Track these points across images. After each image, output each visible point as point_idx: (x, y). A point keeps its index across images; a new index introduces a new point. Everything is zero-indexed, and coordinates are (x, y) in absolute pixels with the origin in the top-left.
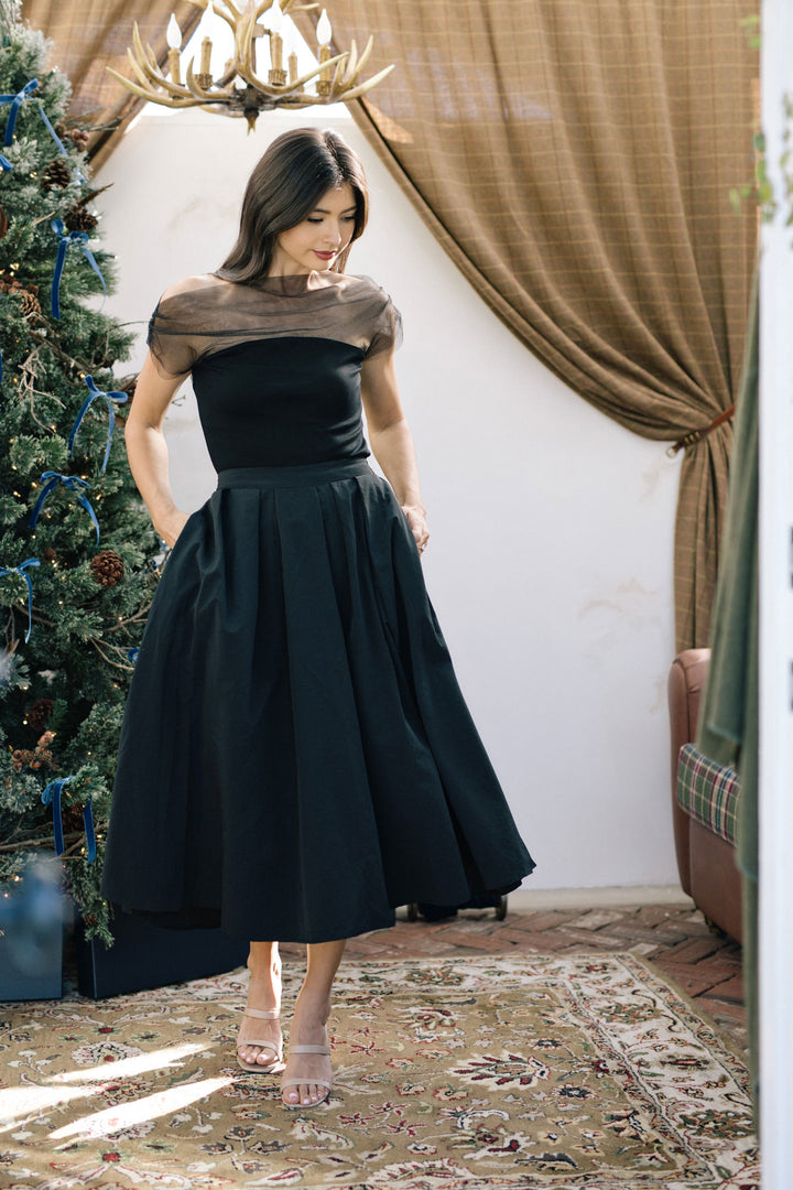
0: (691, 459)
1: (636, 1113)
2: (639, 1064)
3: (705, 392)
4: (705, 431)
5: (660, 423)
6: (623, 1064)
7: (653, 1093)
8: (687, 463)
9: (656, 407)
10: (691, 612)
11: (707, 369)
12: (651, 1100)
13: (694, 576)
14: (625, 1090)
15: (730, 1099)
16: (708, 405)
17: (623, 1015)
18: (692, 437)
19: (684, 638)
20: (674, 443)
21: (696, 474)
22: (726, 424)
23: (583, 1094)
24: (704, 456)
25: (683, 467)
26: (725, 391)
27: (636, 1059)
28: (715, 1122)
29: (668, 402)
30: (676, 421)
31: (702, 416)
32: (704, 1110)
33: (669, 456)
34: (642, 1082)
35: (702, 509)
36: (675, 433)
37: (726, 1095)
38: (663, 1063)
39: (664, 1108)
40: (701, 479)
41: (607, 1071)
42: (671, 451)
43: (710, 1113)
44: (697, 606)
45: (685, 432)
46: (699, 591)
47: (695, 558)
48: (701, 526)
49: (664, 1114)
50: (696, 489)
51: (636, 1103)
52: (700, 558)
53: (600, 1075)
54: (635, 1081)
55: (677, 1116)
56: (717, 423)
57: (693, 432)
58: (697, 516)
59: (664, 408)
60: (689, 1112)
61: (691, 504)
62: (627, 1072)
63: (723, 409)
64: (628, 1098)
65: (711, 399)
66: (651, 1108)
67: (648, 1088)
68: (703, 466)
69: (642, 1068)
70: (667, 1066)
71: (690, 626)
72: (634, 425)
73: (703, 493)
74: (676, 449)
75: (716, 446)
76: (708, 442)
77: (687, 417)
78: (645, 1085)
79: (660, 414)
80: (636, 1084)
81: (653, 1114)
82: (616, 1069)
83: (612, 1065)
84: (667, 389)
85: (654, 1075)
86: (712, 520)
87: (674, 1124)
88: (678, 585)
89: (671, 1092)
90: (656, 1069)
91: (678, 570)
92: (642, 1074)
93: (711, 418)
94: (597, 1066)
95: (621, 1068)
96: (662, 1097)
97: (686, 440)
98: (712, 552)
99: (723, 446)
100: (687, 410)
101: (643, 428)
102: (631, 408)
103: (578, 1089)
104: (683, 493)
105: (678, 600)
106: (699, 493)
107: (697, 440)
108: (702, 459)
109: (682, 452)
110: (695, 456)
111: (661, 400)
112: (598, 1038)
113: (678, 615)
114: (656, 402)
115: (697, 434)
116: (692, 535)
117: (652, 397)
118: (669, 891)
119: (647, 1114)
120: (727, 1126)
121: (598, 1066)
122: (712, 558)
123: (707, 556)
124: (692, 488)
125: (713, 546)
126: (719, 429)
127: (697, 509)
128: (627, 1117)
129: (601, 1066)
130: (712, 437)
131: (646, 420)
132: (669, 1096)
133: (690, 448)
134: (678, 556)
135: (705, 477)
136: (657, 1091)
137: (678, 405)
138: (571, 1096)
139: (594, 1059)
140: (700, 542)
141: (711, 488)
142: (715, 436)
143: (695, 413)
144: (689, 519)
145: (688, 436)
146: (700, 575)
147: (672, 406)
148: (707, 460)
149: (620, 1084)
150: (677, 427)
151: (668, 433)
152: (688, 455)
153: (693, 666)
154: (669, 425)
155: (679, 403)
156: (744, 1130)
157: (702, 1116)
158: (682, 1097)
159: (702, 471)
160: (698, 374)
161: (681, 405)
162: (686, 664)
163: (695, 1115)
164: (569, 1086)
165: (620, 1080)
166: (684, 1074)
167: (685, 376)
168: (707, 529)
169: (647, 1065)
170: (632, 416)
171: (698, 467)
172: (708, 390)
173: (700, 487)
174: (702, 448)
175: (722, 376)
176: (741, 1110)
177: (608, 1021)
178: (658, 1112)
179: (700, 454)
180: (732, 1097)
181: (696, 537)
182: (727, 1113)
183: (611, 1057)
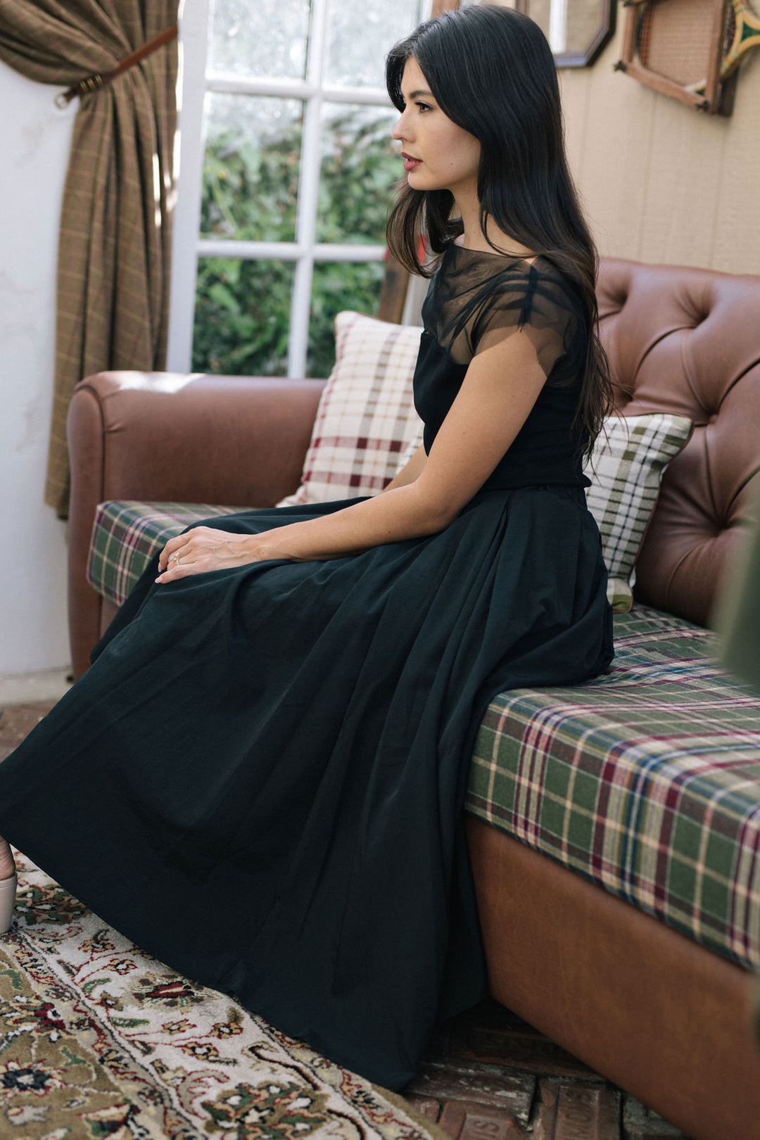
0: (89, 112)
1: (135, 1110)
2: (104, 1002)
3: (113, 22)
4: (109, 76)
5: (52, 59)
6: (81, 1007)
7: (146, 1061)
8: (84, 117)
9: (49, 35)
10: (80, 319)
12: (148, 1079)
13: (87, 273)
14: (102, 1061)
15: (260, 1057)
16: (115, 40)
17: (47, 907)
18: (91, 82)
19: (69, 354)
20: (65, 89)
21: (94, 134)
22: (135, 69)
23: (40, 1080)
24: (106, 111)
25: (77, 124)
26: (137, 24)
27: (97, 993)
28: (258, 1109)
29: (64, 31)
30: (74, 57)
31: (108, 54)
32: (230, 1086)
33: (59, 106)
34: (120, 1039)
35: (101, 181)
36: (71, 75)
37: (252, 1049)
38: (139, 997)
39: (173, 1092)
40: (101, 140)
41: (59, 1025)
42: (61, 100)
43: (243, 1090)
44: (90, 311)
45: (83, 75)
46: (92, 292)
47: (88, 248)
48: (100, 204)
49: (176, 1104)
50: (94, 154)
51: (129, 1089)
52: (96, 247)
53: (54, 1035)
54: (109, 1040)
55: (197, 1105)
56: (124, 67)
57: (93, 75)
58: (94, 191)
59: (60, 38)
60: (212, 1095)
61: (86, 174)
62: (92, 1024)
63: (133, 46)
64: (111, 1078)
65: (118, 32)
66: (154, 1095)
67: (137, 1054)
68: (104, 122)
69: (113, 1012)
70: (147, 1002)
71: (78, 338)
72: (16, 58)
73: (104, 159)
74: (68, 96)
75: (122, 97)
76: (113, 91)
77: (87, 53)
78: (129, 1047)
79: (54, 46)
80: (115, 1046)
81: (161, 1107)
82: (74, 1019)
83: (64, 1010)
84: (63, 12)
85: (133, 1023)
86: (113, 197)
87: (198, 1123)
88: (62, 283)
89: (175, 1059)
90: (132, 1011)
92: (115, 1024)
93: (117, 59)
94: (42, 1015)
95: (82, 1016)
96: (162, 1069)
97: (83, 85)
98: (111, 240)
99: (132, 99)
100: (89, 44)
101: (27, 63)
102: (15, 33)
103: (29, 1071)
104: (75, 159)
105: (62, 301)
106: (98, 160)
107: (98, 87)
108: (103, 114)
109: (75, 103)
110: (94, 110)
112: (27, 959)
113: (61, 323)
114: (49, 27)
115: (98, 79)
116: (85, 215)
117: (43, 19)
118: (32, 682)
119: (151, 1109)
120: (276, 1116)
121: (46, 1018)
122: (111, 249)
123: (105, 244)
124: (88, 153)
125: (112, 232)
126: (126, 76)
127: (95, 182)
128: (124, 1122)
129: (50, 1015)
130: (117, 84)
131: (33, 53)
132: (172, 1066)
133: (88, 97)
135: (107, 137)
136: (150, 1058)
137: (77, 36)
138: (23, 1088)
139: (36, 1003)
140: (98, 225)
141: (113, 154)
142: (122, 84)
143: (99, 49)
144: (83, 194)
145: (85, 81)
146: (96, 270)
147: (69, 36)
148: (110, 116)
149: (90, 1050)
150: (74, 66)
151: (60, 73)
152: (84, 107)
153: (113, 395)
154: (63, 63)
155: (78, 33)
156: (304, 1119)
157: (235, 1100)
158: (191, 1064)
159: (103, 131)
162: (103, 392)
163: (224, 1099)
164: (13, 1066)
165: (85, 1038)
166: (175, 1015)
168: (106, 210)
169: (117, 1005)
170: (14, 45)
171: (97, 124)
172: (116, 19)
173: (99, 152)
174: (104, 98)
176: (286, 1077)
177: (29, 923)
178: (167, 1103)
179: (101, 105)
180: (261, 1052)
181: (92, 217)
182: (267, 1086)
183: (59, 995)
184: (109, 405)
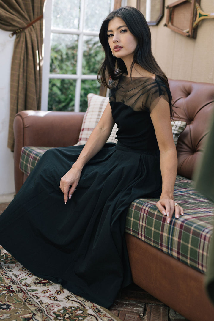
0: (18, 39)
1: (34, 315)
2: (26, 285)
4: (24, 29)
5: (8, 24)
6: (19, 286)
7: (37, 301)
8: (17, 40)
9: (7, 17)
10: (17, 96)
11: (26, 5)
12: (38, 306)
13: (18, 83)
14: (25, 301)
16: (26, 19)
17: (9, 259)
18: (19, 30)
19: (14, 106)
20: (12, 32)
21: (20, 45)
22: (31, 27)
23: (8, 307)
25: (15, 42)
26: (32, 14)
27: (23, 283)
28: (68, 314)
29: (11, 16)
30: (14, 23)
31: (23, 22)
32: (61, 308)
33: (10, 37)
34: (30, 295)
35: (22, 58)
36: (13, 28)
37: (67, 297)
38: (35, 283)
39: (45, 309)
40: (22, 46)
41: (13, 292)
42: (11, 35)
43: (64, 309)
44: (19, 94)
45: (17, 28)
46: (20, 88)
47: (19, 76)
48: (22, 64)
49: (46, 313)
50: (20, 50)
51: (33, 309)
52: (21, 76)
53: (12, 294)
54: (27, 295)
55: (51, 313)
56: (28, 26)
57: (20, 28)
58: (20, 61)
59: (10, 18)
60: (56, 310)
61: (18, 56)
62: (22, 291)
63: (31, 21)
64: (28, 306)
65: (26, 16)
66: (40, 310)
67: (35, 299)
68: (23, 41)
69: (28, 288)
70: (38, 285)
71: (16, 102)
73: (23, 52)
74: (13, 34)
75: (28, 34)
76: (25, 33)
77: (18, 22)
78: (33, 297)
80: (29, 297)
81: (41, 314)
82: (17, 290)
83: (14, 287)
84: (11, 11)
85: (34, 291)
86: (25, 62)
87: (52, 318)
88: (12, 86)
89: (45, 300)
90: (33, 287)
91: (12, 80)
92: (29, 291)
93: (26, 24)
95: (19, 289)
96: (42, 303)
97: (17, 31)
98: (25, 74)
99: (30, 35)
100: (18, 20)
101: (1, 25)
103: (5, 304)
104: (15, 52)
105: (12, 91)
106: (21, 52)
107: (21, 32)
108: (22, 39)
109: (15, 36)
110: (20, 38)
111: (9, 15)
112: (4, 273)
113: (11, 97)
114: (7, 15)
116: (18, 67)
119: (39, 314)
120: (74, 316)
121: (9, 290)
122: (25, 77)
123: (23, 75)
124: (18, 50)
125: (25, 72)
126: (29, 29)
127: (20, 58)
128: (32, 318)
130: (26, 31)
132: (45, 302)
133: (18, 34)
134: (12, 75)
135: (24, 46)
136: (39, 300)
138: (3, 309)
139: (6, 285)
140: (21, 70)
141: (25, 50)
142: (28, 31)
143: (21, 21)
144: (17, 61)
146: (21, 83)
147: (13, 18)
148: (24, 40)
149: (22, 298)
150: (14, 26)
151: (10, 28)
152: (17, 37)
153: (26, 117)
154: (11, 25)
155: (15, 17)
156: (81, 316)
157: (62, 311)
158: (50, 302)
159: (22, 44)
160: (23, 6)
161: (16, 18)
162: (23, 116)
163: (59, 311)
164: (1, 303)
165: (21, 295)
166: (45, 288)
167: (18, 7)
168: (24, 66)
169: (29, 286)
171: (21, 42)
172: (26, 13)
173: (22, 49)
174: (23, 35)
175: (31, 8)
176: (76, 305)
177: (4, 264)
178: (43, 313)
179: (22, 37)
180: (69, 298)
181: (20, 68)
182: (71, 307)
183: (13, 283)
184: (25, 120)
